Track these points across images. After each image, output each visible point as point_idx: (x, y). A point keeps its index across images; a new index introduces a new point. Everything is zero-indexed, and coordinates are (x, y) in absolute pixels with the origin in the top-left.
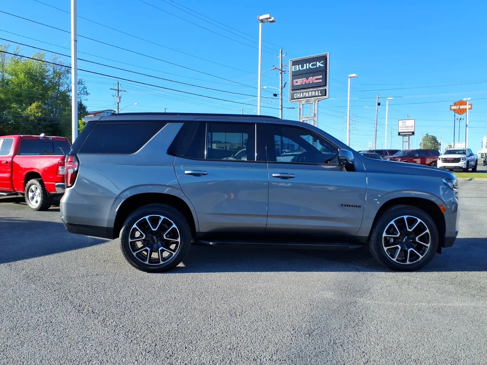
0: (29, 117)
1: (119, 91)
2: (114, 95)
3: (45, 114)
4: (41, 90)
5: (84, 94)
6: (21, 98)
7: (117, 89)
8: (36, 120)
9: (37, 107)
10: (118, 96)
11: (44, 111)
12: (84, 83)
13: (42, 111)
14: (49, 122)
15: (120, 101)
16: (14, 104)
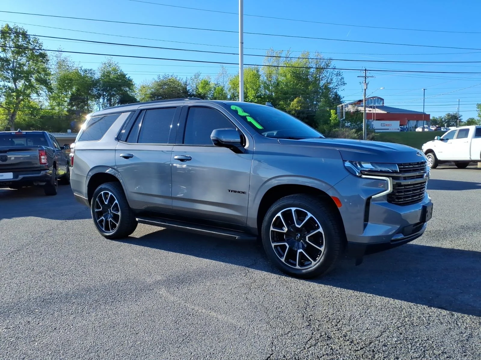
0: (290, 111)
1: (366, 78)
2: (361, 82)
3: (304, 107)
4: (303, 87)
5: (341, 85)
6: (287, 96)
7: (365, 76)
8: (296, 114)
9: (298, 102)
10: (365, 83)
11: (303, 105)
12: (341, 74)
13: (302, 105)
14: (307, 114)
15: (367, 88)
16: (281, 102)
